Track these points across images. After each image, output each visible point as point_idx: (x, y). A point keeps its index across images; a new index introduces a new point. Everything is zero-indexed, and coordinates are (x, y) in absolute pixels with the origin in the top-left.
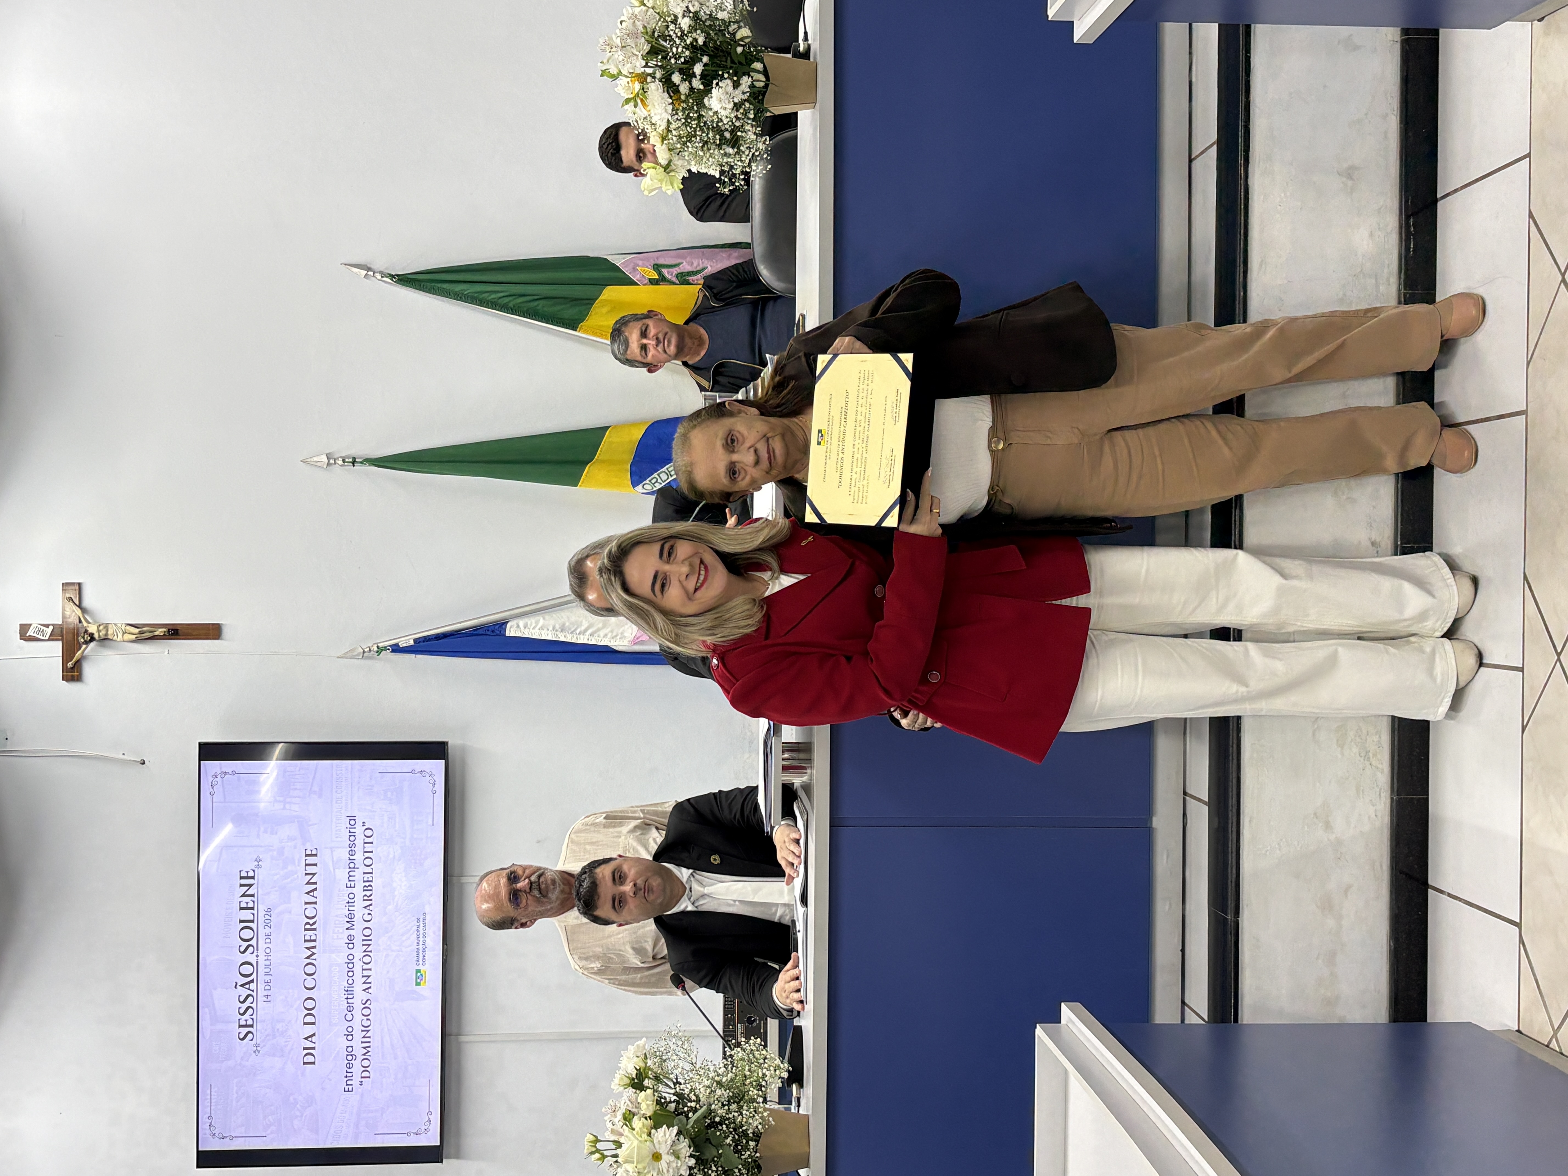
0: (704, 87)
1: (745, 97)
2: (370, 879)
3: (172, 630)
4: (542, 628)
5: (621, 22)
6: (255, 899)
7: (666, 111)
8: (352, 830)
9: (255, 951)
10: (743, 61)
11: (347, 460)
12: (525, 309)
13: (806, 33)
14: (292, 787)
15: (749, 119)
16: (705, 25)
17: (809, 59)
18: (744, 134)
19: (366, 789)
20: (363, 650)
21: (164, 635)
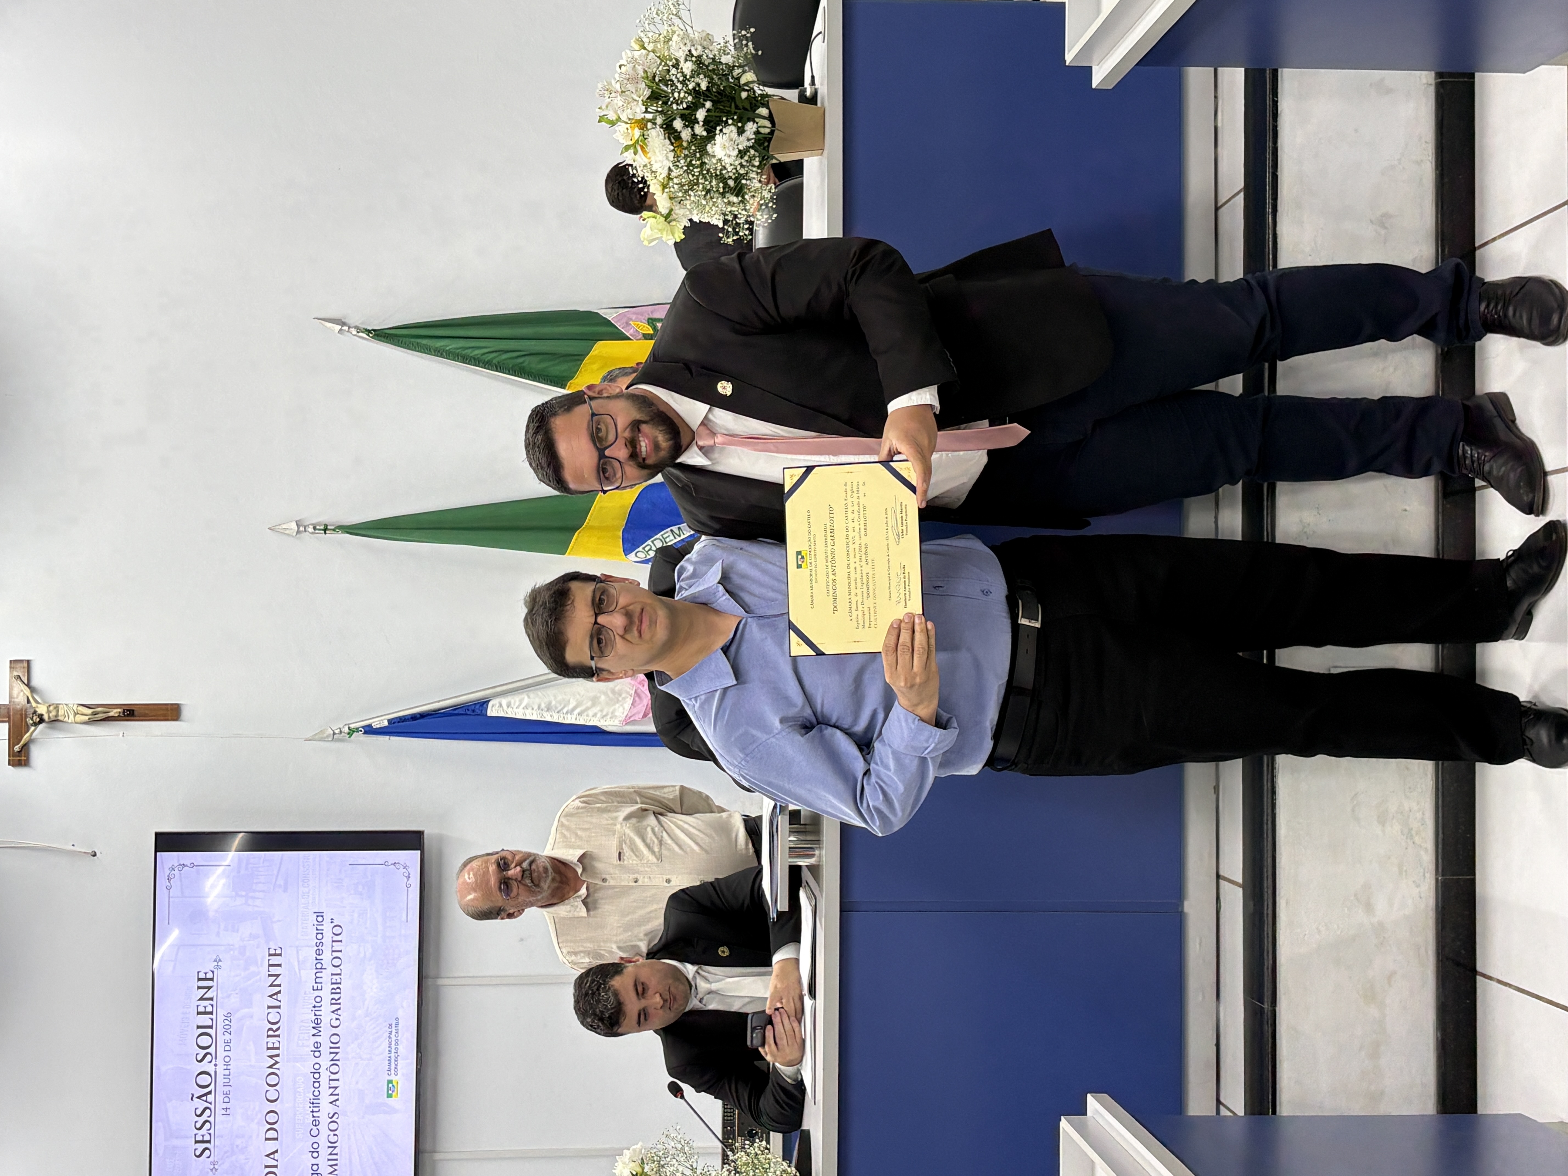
0: (708, 133)
1: (750, 144)
2: (339, 981)
3: (128, 710)
4: (526, 707)
5: (620, 67)
6: (214, 1003)
7: (667, 158)
8: (319, 927)
9: (214, 1060)
10: (748, 106)
11: (318, 527)
12: (511, 366)
13: (813, 77)
14: (255, 881)
15: (753, 166)
16: (708, 69)
17: (816, 104)
18: (748, 182)
19: (336, 883)
20: (334, 732)
21: (119, 716)
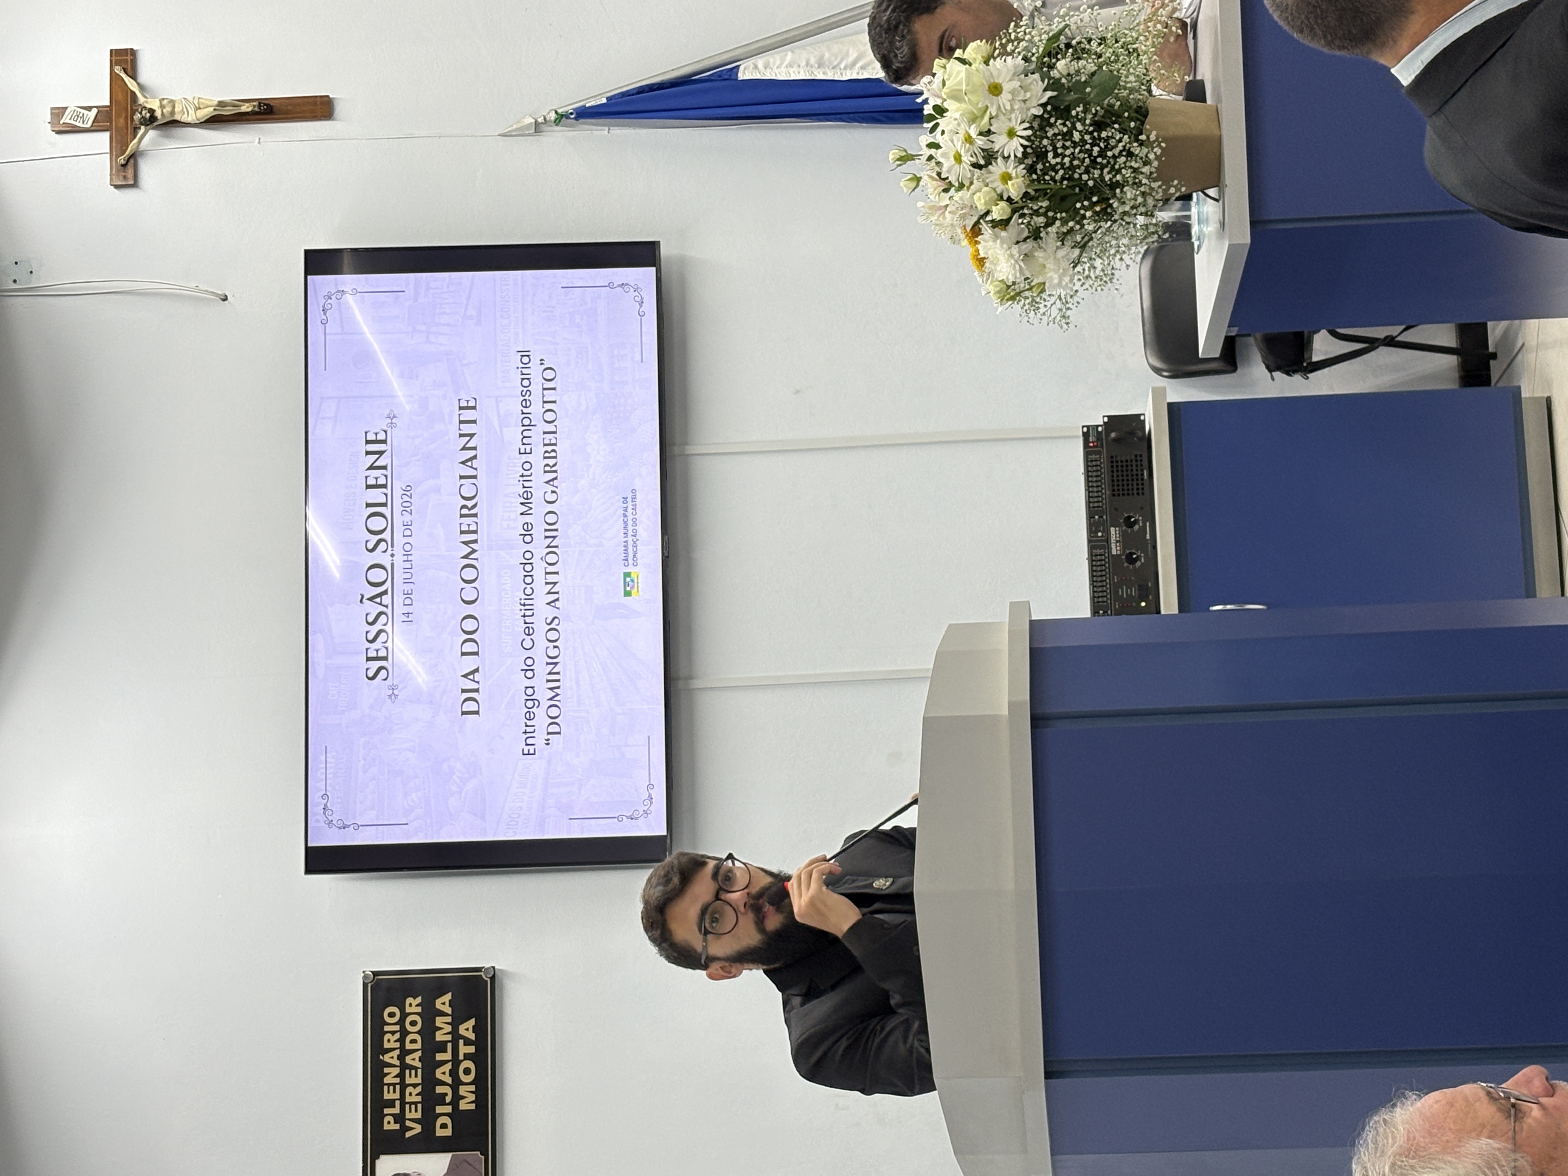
2: (553, 441)
6: (388, 473)
8: (525, 371)
9: (390, 548)
14: (438, 311)
19: (545, 312)
20: (536, 121)
21: (253, 113)
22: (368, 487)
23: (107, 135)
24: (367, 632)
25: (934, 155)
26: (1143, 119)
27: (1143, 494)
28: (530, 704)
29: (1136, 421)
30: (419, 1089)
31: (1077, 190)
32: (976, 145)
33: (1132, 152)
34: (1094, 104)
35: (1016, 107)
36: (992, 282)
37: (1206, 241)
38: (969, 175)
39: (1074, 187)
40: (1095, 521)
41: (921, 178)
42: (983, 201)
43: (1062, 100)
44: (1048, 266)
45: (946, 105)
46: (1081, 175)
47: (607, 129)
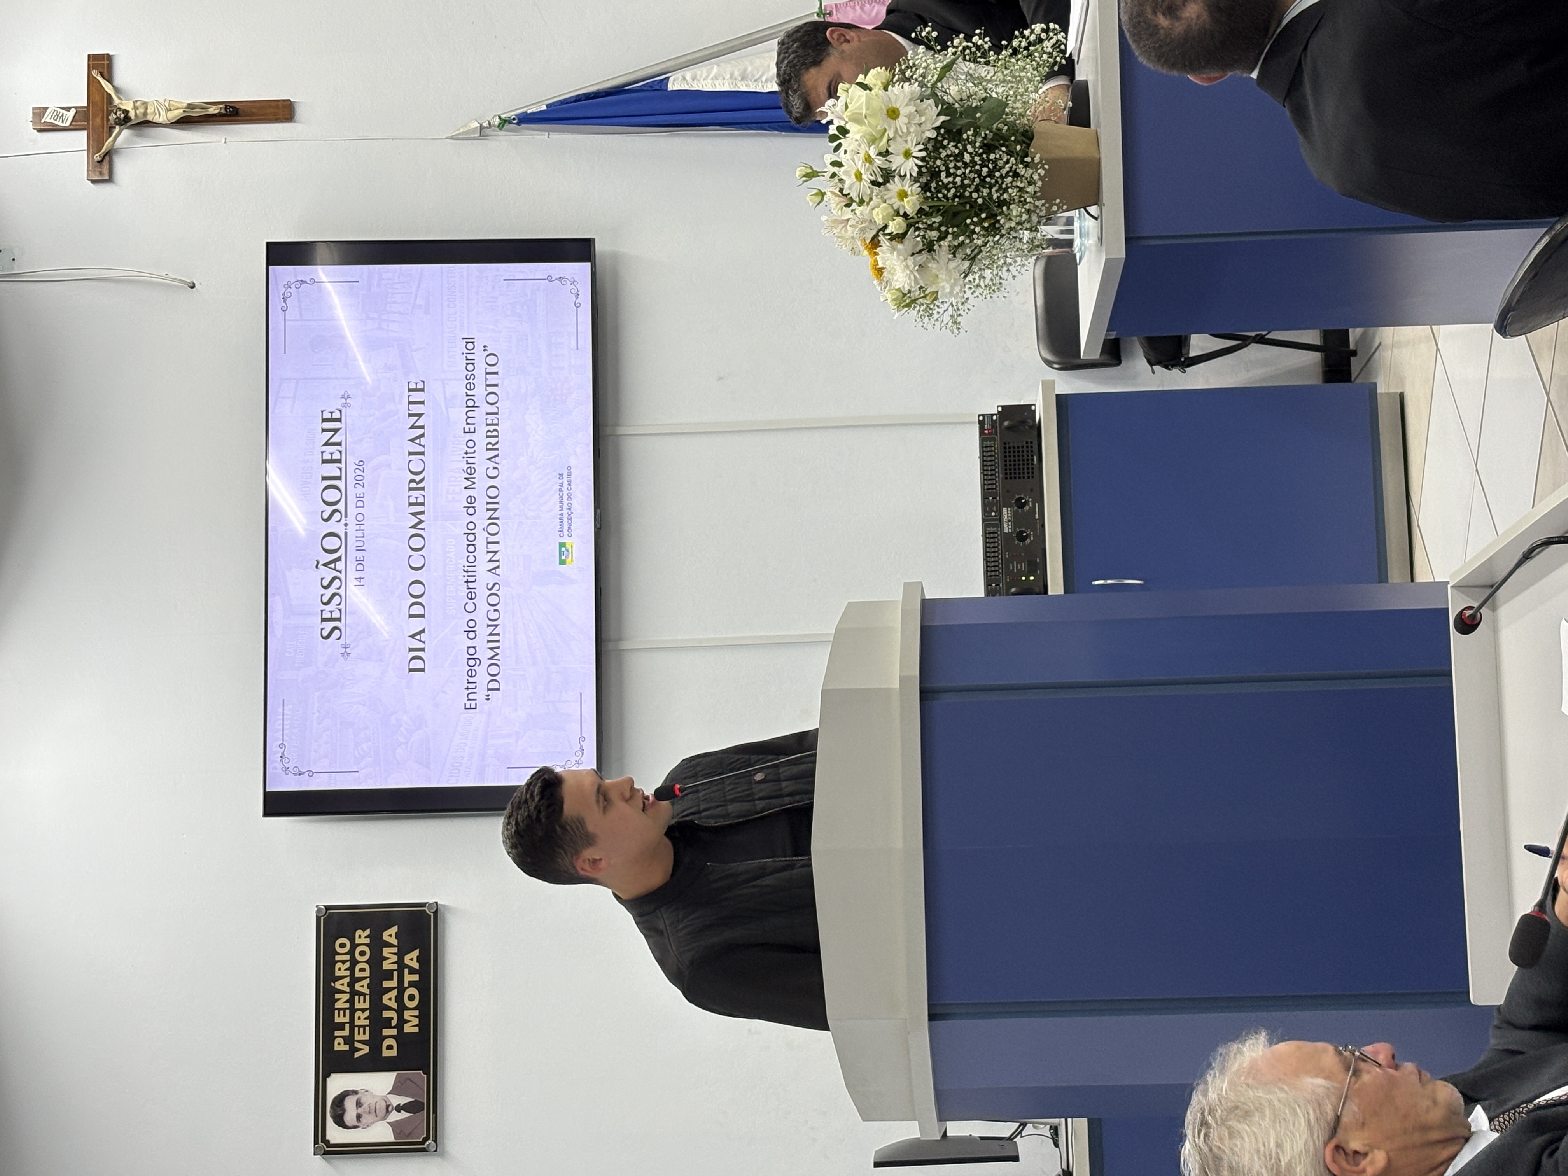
2: (495, 422)
6: (342, 449)
8: (469, 356)
9: (344, 518)
14: (389, 300)
19: (488, 302)
20: (481, 125)
21: (220, 115)
22: (324, 461)
23: (84, 133)
24: (322, 595)
25: (837, 173)
26: (1029, 142)
27: (1033, 477)
28: (472, 662)
29: (1027, 411)
30: (367, 1013)
31: (968, 207)
32: (876, 164)
33: (1018, 173)
34: (984, 128)
35: (912, 130)
36: (889, 290)
37: (1087, 252)
38: (869, 192)
39: (966, 203)
40: (989, 502)
41: (825, 193)
42: (881, 216)
43: (954, 125)
44: (940, 276)
45: (848, 127)
46: (971, 193)
47: (547, 134)
